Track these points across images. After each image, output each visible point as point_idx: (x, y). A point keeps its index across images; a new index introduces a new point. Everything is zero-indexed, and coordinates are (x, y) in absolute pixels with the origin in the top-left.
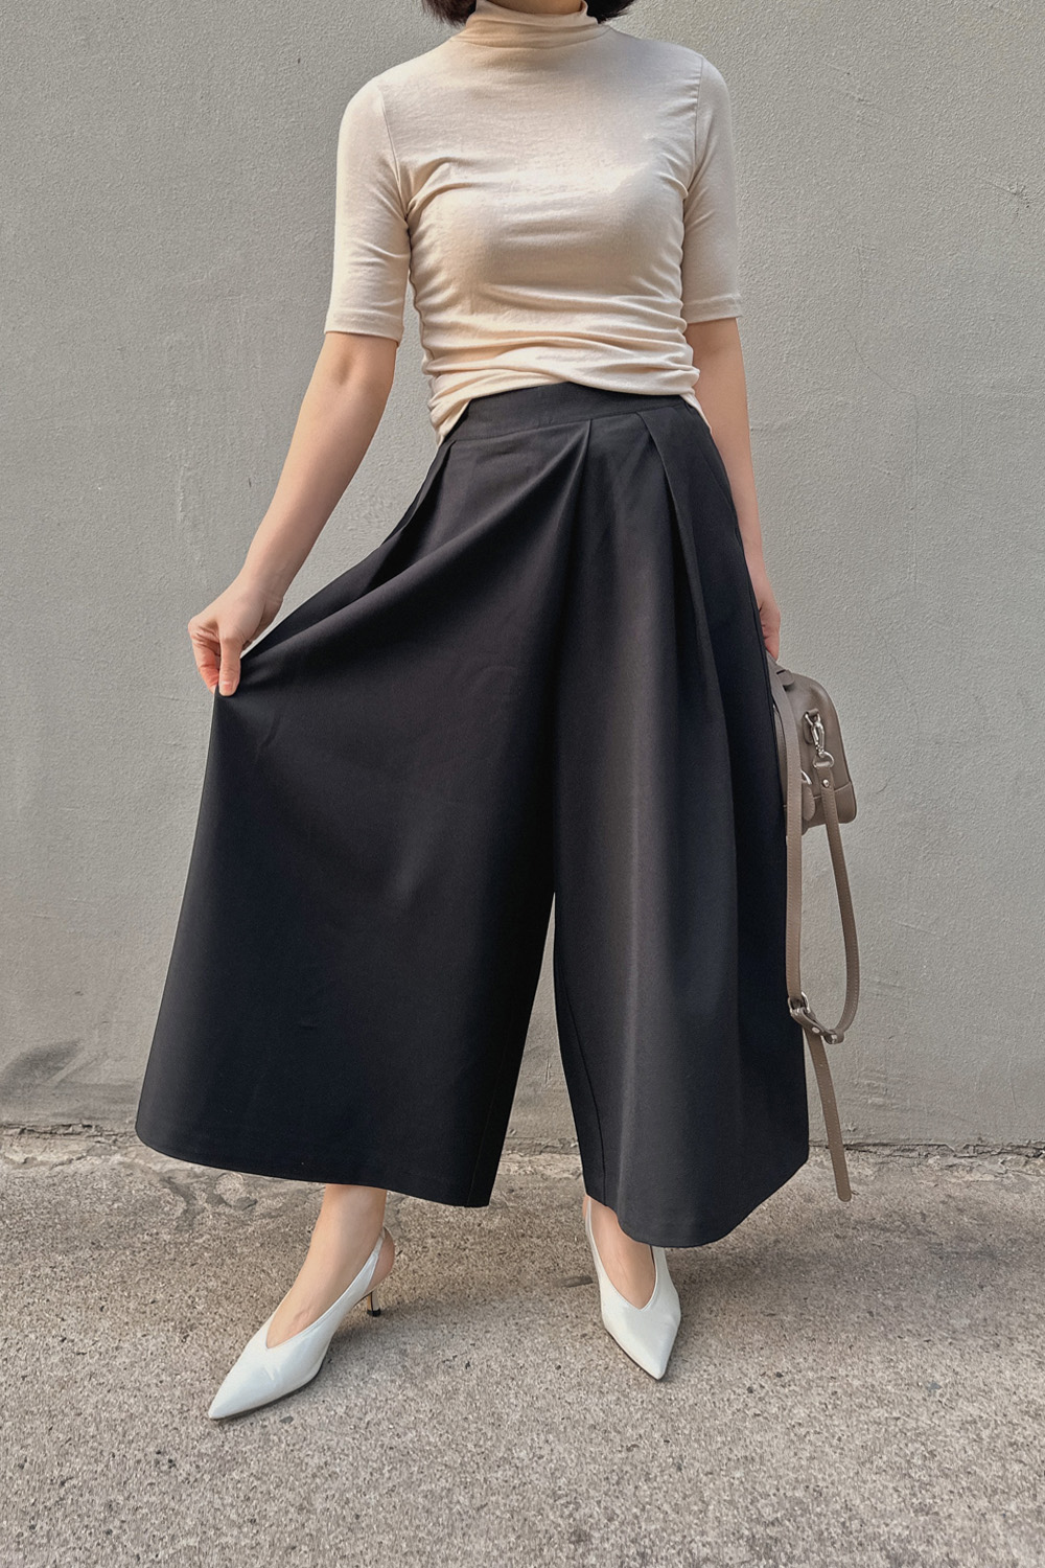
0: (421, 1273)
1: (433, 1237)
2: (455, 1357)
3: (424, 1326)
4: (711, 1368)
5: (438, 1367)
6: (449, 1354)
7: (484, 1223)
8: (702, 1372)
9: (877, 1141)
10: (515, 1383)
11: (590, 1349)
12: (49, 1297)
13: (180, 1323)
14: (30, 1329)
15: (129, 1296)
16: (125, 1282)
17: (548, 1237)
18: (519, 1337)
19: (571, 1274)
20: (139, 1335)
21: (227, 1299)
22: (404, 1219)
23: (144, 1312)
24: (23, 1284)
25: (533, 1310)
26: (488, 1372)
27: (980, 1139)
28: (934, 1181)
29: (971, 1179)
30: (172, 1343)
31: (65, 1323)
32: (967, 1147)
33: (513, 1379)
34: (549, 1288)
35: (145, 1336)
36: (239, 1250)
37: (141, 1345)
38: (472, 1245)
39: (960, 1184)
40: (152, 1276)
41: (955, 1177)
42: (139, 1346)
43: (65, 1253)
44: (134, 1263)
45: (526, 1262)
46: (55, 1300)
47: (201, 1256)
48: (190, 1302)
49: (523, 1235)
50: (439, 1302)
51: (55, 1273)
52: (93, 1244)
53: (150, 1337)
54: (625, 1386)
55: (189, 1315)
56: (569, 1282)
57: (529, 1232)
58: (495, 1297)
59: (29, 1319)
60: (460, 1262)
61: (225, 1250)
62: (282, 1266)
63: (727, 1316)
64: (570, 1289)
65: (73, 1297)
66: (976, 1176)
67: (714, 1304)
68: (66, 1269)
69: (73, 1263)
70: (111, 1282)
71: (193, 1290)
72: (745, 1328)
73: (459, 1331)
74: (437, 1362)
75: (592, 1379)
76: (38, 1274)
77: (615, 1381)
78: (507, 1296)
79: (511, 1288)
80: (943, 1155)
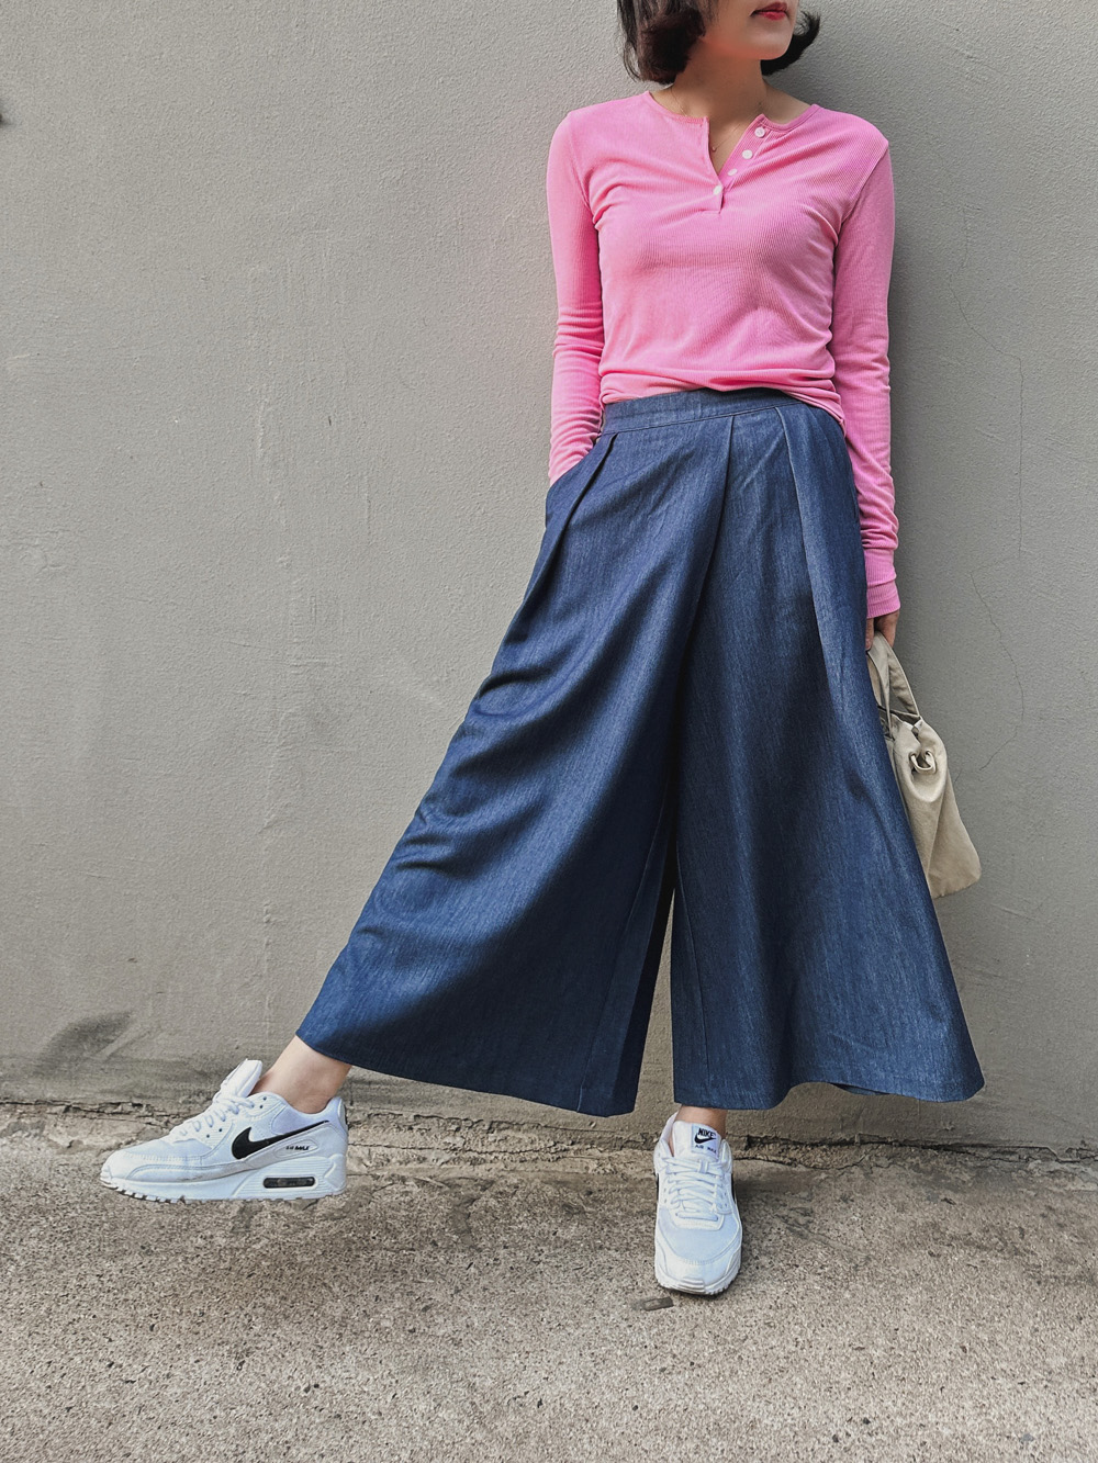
0: (492, 1290)
1: (505, 1247)
2: (526, 1393)
3: (494, 1354)
4: (795, 1411)
5: (508, 1404)
6: (521, 1390)
7: (560, 1231)
8: (786, 1416)
9: (976, 1142)
10: (589, 1425)
11: (669, 1387)
12: (95, 1313)
13: (236, 1346)
14: (75, 1351)
15: (182, 1313)
16: (177, 1295)
17: (627, 1249)
18: (594, 1370)
19: (650, 1295)
20: (192, 1360)
21: (286, 1318)
22: (475, 1224)
23: (197, 1334)
24: (67, 1295)
25: (610, 1338)
26: (561, 1412)
27: (1083, 1142)
28: (1034, 1190)
29: (1073, 1188)
30: (227, 1371)
31: (113, 1344)
32: (1070, 1150)
33: (587, 1421)
34: (627, 1312)
35: (198, 1361)
36: (299, 1259)
37: (194, 1371)
38: (547, 1257)
39: (1061, 1194)
40: (206, 1289)
41: (1056, 1185)
42: (191, 1374)
43: (113, 1258)
44: (187, 1272)
45: (602, 1279)
46: (102, 1316)
47: (258, 1265)
48: (246, 1321)
49: (601, 1248)
50: (511, 1326)
51: (102, 1283)
52: (143, 1248)
53: (203, 1363)
54: (704, 1431)
55: (245, 1336)
56: (648, 1305)
57: (607, 1243)
58: (570, 1322)
59: (74, 1338)
60: (533, 1278)
61: (285, 1258)
62: (344, 1278)
63: (814, 1349)
64: (650, 1313)
65: (120, 1313)
66: (1078, 1185)
67: (800, 1334)
68: (114, 1277)
69: (121, 1271)
70: (162, 1294)
71: (249, 1308)
72: (832, 1363)
73: (532, 1360)
74: (506, 1401)
75: (670, 1424)
76: (83, 1284)
77: (695, 1425)
78: (582, 1321)
79: (587, 1310)
80: (1045, 1159)
